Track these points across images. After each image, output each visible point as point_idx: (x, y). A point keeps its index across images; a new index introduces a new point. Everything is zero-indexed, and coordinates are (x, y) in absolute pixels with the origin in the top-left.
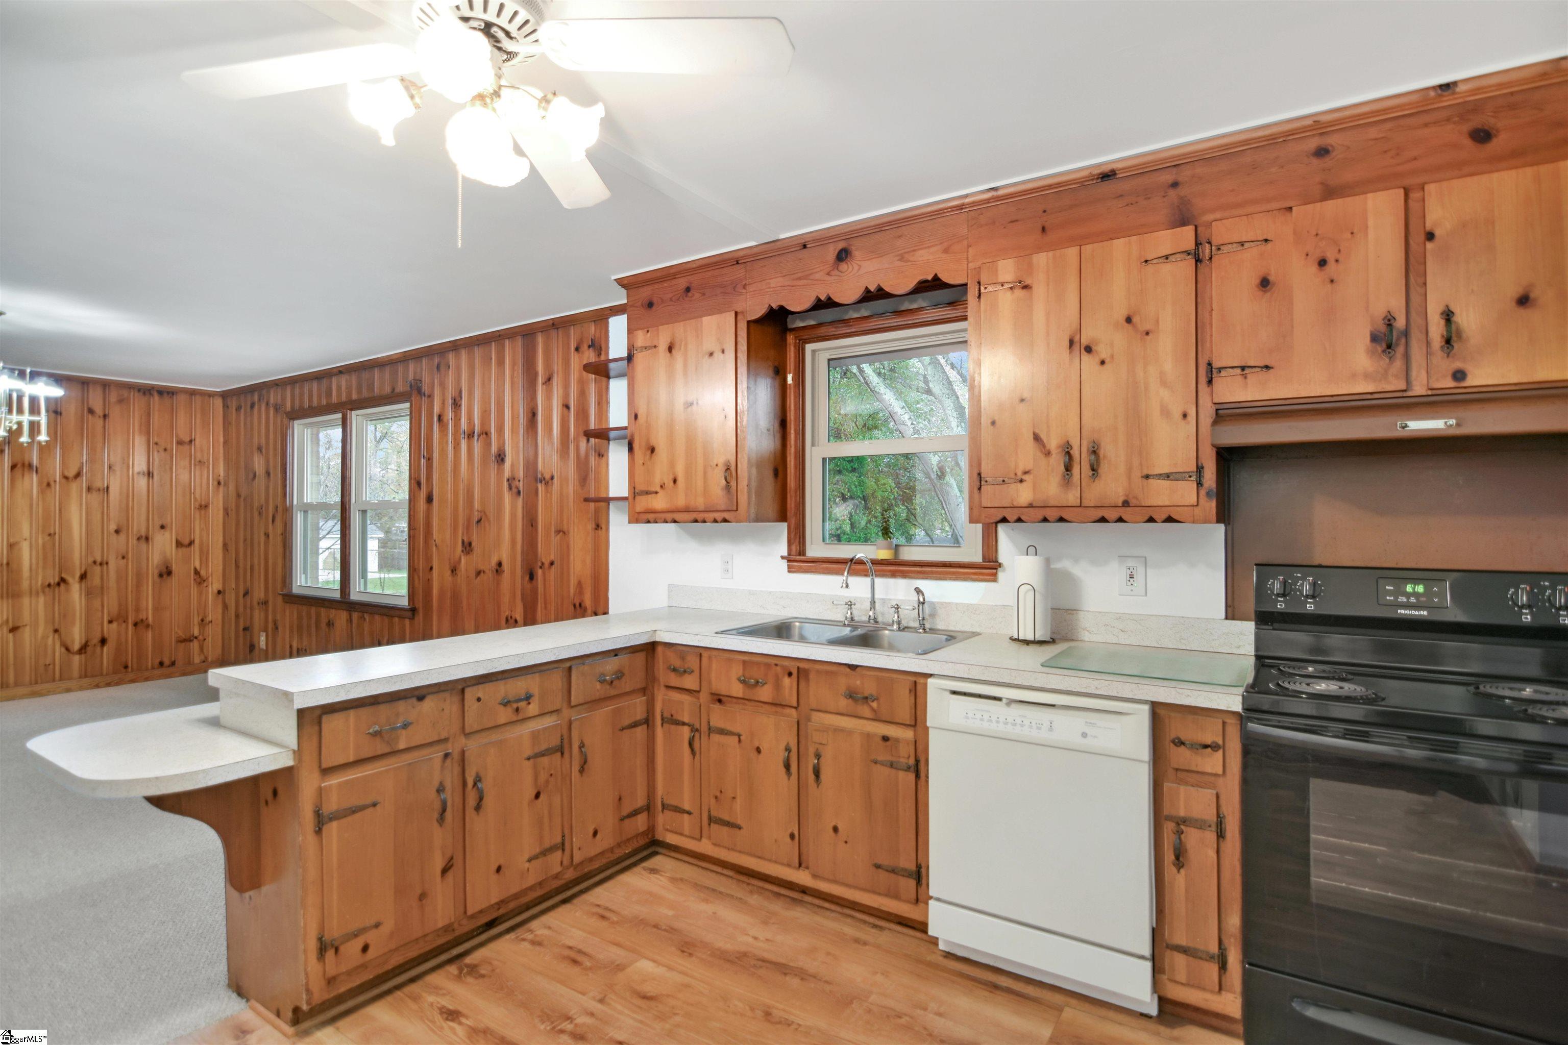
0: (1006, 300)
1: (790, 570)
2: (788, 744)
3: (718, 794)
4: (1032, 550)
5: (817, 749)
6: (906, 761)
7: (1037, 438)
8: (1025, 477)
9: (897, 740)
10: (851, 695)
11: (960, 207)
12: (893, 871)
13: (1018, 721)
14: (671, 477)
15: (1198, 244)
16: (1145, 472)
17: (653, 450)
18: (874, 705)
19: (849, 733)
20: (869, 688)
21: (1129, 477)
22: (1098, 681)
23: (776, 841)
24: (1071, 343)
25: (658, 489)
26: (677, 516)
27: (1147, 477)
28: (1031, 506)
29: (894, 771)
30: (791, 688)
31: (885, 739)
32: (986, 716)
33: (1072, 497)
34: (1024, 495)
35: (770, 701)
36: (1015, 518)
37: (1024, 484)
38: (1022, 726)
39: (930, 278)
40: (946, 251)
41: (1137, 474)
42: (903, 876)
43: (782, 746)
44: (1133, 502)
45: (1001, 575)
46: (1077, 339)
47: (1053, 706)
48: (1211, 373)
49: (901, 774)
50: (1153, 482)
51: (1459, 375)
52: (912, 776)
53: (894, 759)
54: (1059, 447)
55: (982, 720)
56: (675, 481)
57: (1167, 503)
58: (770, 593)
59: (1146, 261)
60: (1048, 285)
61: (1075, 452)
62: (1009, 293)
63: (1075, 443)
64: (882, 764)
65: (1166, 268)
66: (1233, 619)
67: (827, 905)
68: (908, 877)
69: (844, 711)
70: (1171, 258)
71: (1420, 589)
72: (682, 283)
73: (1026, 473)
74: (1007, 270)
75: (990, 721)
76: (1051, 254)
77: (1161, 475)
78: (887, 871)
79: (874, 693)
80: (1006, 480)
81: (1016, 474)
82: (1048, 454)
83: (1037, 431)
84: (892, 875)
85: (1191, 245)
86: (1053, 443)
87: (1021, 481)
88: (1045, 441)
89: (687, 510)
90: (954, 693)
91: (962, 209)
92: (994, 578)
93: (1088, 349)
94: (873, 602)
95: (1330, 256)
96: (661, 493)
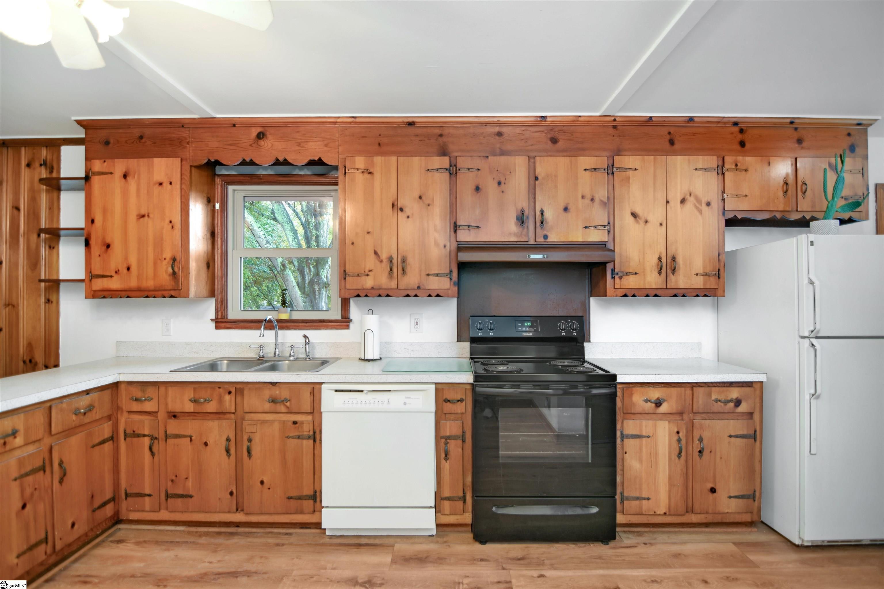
0: (360, 178)
1: (217, 328)
2: (228, 436)
3: (174, 478)
4: (370, 311)
5: (249, 437)
6: (308, 434)
7: (376, 253)
8: (369, 273)
9: (302, 423)
10: (273, 401)
11: (335, 123)
12: (300, 498)
13: (372, 401)
14: (125, 266)
15: (451, 166)
16: (427, 273)
17: (108, 246)
18: (288, 404)
19: (272, 422)
20: (284, 394)
21: (420, 275)
22: (411, 376)
23: (219, 499)
24: (393, 205)
25: (113, 274)
26: (130, 294)
27: (428, 275)
28: (372, 288)
29: (300, 441)
30: (230, 401)
31: (295, 423)
32: (355, 402)
33: (393, 284)
34: (369, 282)
35: (215, 411)
36: (365, 294)
37: (369, 277)
38: (374, 403)
39: (316, 159)
40: (326, 145)
41: (424, 274)
42: (306, 499)
43: (224, 438)
44: (422, 287)
45: (351, 325)
46: (396, 204)
47: (390, 391)
48: (455, 228)
49: (305, 442)
50: (431, 277)
51: (546, 237)
52: (311, 441)
53: (300, 434)
54: (387, 258)
55: (353, 404)
56: (128, 269)
57: (437, 288)
58: (202, 343)
59: (428, 170)
60: (382, 174)
61: (395, 261)
62: (361, 175)
63: (395, 257)
64: (293, 437)
65: (437, 175)
66: (460, 342)
67: (254, 530)
68: (309, 499)
69: (268, 411)
70: (439, 170)
71: (530, 324)
72: (137, 132)
73: (370, 271)
74: (360, 162)
75: (357, 403)
76: (383, 158)
77: (434, 274)
78: (296, 499)
79: (288, 398)
80: (359, 274)
81: (365, 271)
82: (381, 261)
83: (376, 250)
84: (299, 501)
85: (448, 166)
86: (384, 256)
87: (367, 275)
88: (380, 255)
89: (139, 289)
90: (336, 391)
91: (336, 124)
92: (348, 327)
93: (401, 210)
94: (276, 345)
95: (503, 181)
96: (116, 277)
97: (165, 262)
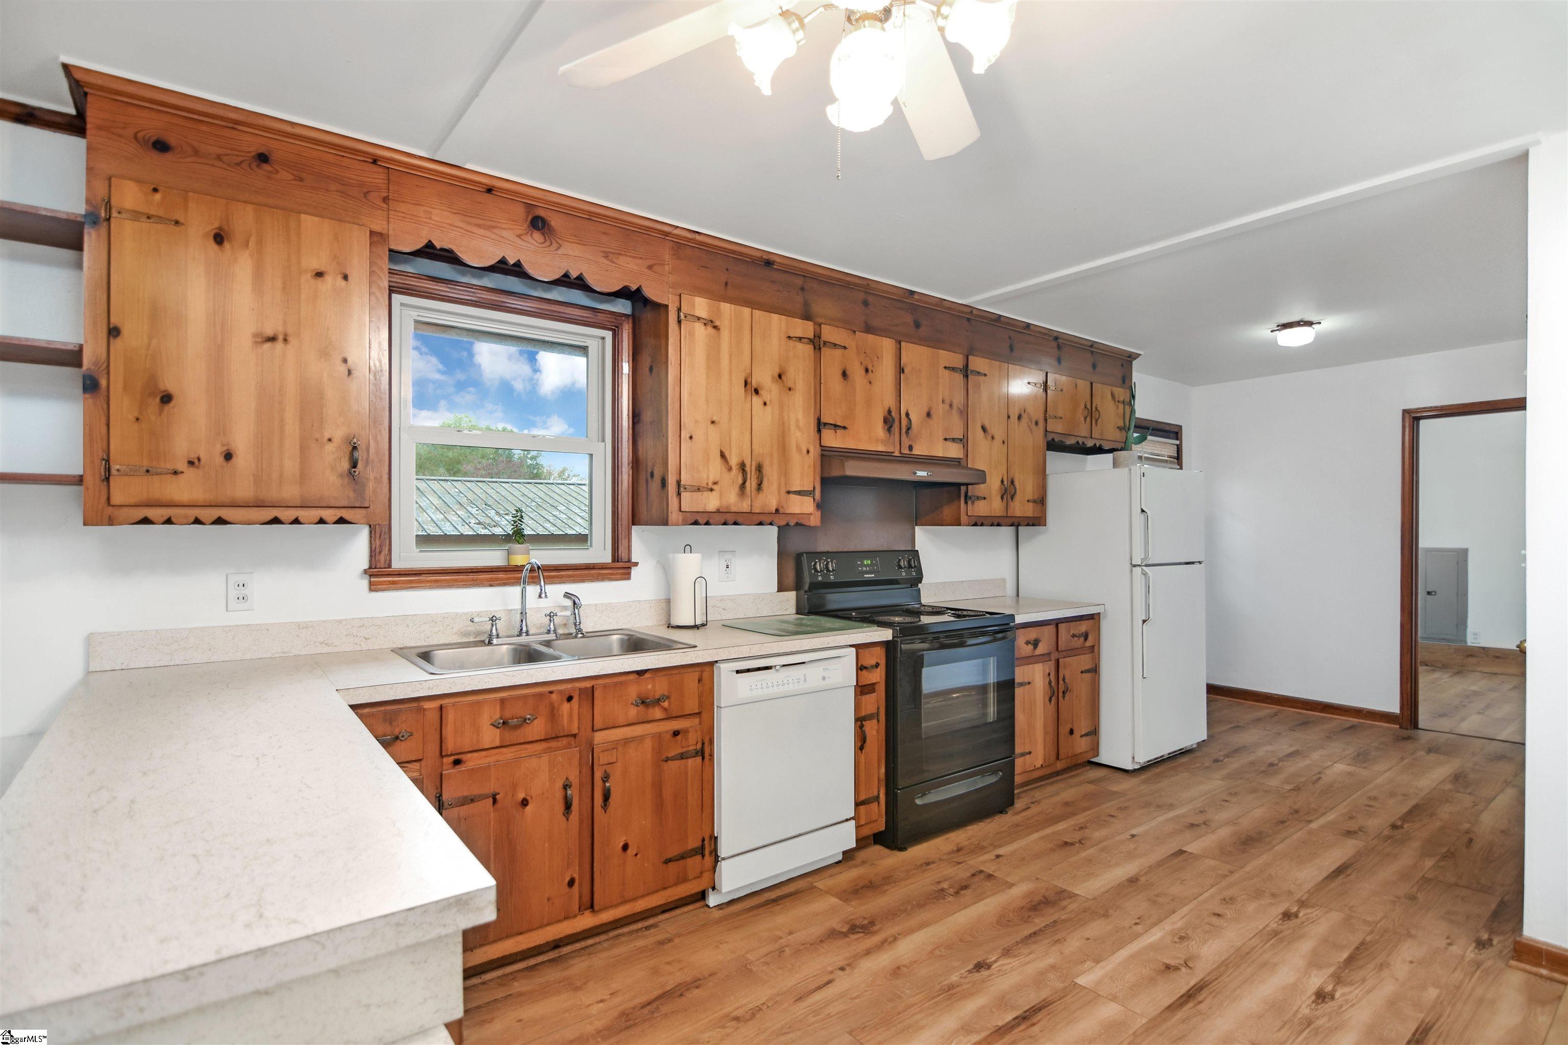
0: (700, 331)
1: (375, 588)
2: (567, 779)
4: (688, 548)
5: (605, 771)
6: (695, 748)
7: (723, 455)
8: (715, 487)
9: (686, 731)
10: (644, 702)
11: (667, 234)
12: (682, 857)
13: (785, 681)
14: (219, 449)
15: (814, 336)
16: (788, 490)
17: (167, 400)
18: (666, 704)
19: (640, 739)
20: (659, 687)
21: (779, 492)
23: (548, 899)
24: (746, 383)
25: (182, 466)
26: (228, 514)
27: (789, 492)
28: (718, 511)
29: (683, 761)
30: (571, 715)
31: (676, 733)
32: (765, 685)
33: (745, 506)
34: (712, 502)
35: (543, 738)
36: (705, 521)
37: (714, 493)
38: (788, 684)
39: (634, 287)
40: (650, 267)
41: (783, 490)
42: (691, 856)
43: (559, 784)
44: (781, 511)
46: (749, 381)
47: (804, 663)
48: (820, 425)
49: (690, 762)
50: (792, 496)
51: (911, 448)
52: (699, 759)
53: (685, 750)
54: (737, 465)
55: (762, 688)
56: (227, 454)
57: (799, 512)
59: (789, 337)
60: (731, 331)
61: (748, 469)
62: (703, 327)
63: (748, 463)
64: (673, 759)
65: (800, 346)
66: (781, 591)
68: (695, 855)
69: (635, 721)
70: (803, 340)
71: (869, 562)
72: (253, 144)
73: (715, 483)
74: (701, 306)
75: (768, 687)
76: (733, 306)
77: (796, 491)
78: (677, 860)
79: (666, 693)
80: (701, 488)
81: (708, 484)
82: (730, 469)
83: (723, 450)
84: (681, 862)
85: (812, 336)
86: (734, 461)
87: (711, 490)
88: (728, 458)
89: (259, 504)
90: (738, 672)
91: (667, 236)
92: (627, 576)
93: (756, 391)
94: (523, 613)
95: (870, 369)
96: (190, 474)
97: (330, 447)
